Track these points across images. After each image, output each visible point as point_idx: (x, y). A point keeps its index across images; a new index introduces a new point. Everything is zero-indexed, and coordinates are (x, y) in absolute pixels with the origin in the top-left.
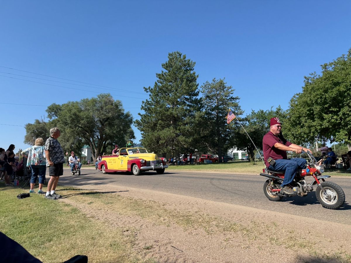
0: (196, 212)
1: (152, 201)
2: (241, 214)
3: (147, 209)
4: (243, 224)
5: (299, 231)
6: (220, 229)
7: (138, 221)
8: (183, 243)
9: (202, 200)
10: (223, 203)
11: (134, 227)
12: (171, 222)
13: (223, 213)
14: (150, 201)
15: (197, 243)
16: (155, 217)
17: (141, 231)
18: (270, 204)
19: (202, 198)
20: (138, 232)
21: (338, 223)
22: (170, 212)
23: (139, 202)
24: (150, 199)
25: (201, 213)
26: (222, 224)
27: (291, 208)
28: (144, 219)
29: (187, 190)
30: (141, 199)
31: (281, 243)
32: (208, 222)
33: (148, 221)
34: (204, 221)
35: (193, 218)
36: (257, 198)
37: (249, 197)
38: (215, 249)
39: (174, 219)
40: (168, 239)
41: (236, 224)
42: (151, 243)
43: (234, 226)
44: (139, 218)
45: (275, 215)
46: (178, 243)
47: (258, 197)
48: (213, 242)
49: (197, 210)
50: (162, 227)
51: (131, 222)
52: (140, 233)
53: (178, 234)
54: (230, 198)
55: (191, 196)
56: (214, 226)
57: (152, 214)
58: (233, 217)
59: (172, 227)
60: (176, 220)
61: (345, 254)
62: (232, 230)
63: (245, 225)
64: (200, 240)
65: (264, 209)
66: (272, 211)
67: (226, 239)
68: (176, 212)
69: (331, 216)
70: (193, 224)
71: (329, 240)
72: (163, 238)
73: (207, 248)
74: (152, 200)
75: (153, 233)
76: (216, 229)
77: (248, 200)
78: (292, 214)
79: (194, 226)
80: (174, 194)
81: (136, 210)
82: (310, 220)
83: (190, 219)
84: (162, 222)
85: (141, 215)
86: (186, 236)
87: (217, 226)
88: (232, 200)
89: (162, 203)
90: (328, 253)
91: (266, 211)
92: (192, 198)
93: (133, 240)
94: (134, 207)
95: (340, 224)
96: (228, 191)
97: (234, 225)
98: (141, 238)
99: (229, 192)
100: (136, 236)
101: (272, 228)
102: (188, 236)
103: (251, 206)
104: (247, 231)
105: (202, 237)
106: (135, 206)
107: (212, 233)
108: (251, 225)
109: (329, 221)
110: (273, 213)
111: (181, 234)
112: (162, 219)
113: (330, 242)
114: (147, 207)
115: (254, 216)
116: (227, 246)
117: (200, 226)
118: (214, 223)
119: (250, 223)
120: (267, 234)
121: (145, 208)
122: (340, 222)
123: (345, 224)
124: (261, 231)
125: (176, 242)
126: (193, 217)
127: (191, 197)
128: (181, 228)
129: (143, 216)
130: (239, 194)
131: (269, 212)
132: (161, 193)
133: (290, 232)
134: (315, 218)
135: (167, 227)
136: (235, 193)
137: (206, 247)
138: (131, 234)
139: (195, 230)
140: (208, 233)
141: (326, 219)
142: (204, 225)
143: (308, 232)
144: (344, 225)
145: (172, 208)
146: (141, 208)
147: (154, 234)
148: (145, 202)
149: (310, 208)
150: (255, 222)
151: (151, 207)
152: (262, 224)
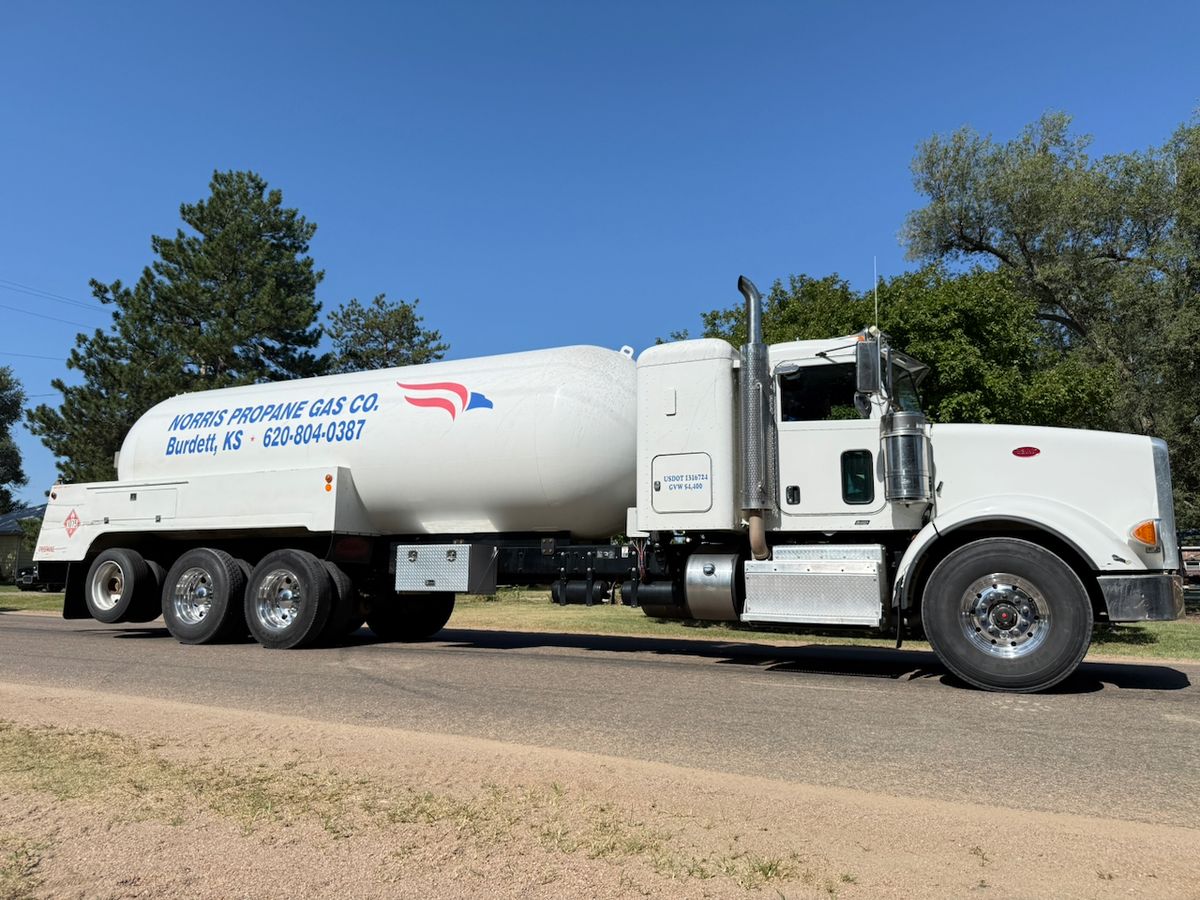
0: (289, 766)
1: (105, 734)
2: (449, 763)
3: (82, 764)
4: (455, 794)
5: (626, 805)
6: (378, 816)
7: (43, 810)
8: (241, 876)
9: (309, 722)
10: (388, 731)
11: (26, 833)
12: (190, 808)
13: (389, 764)
14: (93, 732)
15: (293, 872)
16: (118, 791)
17: (60, 851)
18: (539, 726)
19: (310, 715)
20: (46, 854)
21: (726, 775)
22: (184, 772)
23: (43, 739)
24: (95, 726)
25: (309, 769)
26: (384, 801)
27: (602, 734)
28: (71, 800)
29: (250, 688)
30: (52, 727)
31: (575, 846)
32: (334, 797)
33: (88, 808)
34: (319, 794)
35: (276, 787)
36: (501, 709)
37: (475, 706)
38: (360, 885)
39: (203, 797)
40: (176, 868)
41: (432, 796)
42: (105, 889)
43: (428, 804)
44: (46, 800)
45: (556, 761)
46: (220, 881)
47: (503, 703)
48: (354, 862)
49: (292, 758)
50: (153, 828)
51: (9, 816)
52: (52, 857)
53: (221, 847)
54: (413, 713)
55: (268, 711)
56: (356, 809)
57: (106, 782)
58: (423, 774)
59: (193, 825)
60: (209, 796)
61: (745, 859)
62: (421, 817)
63: (462, 797)
64: (305, 862)
65: (520, 741)
66: (546, 745)
67: (399, 850)
68: (209, 767)
69: (709, 754)
70: (277, 808)
71: (706, 822)
72: (157, 868)
73: (332, 885)
74: (104, 729)
75: (112, 852)
76: (365, 818)
77: (470, 715)
78: (604, 754)
79: (281, 814)
80: (196, 707)
81: (30, 769)
82: (654, 767)
83: (267, 792)
84: (148, 809)
85: (55, 786)
86: (254, 852)
87: (368, 808)
88: (417, 717)
89: (149, 738)
90: (704, 860)
91: (528, 749)
92: (270, 716)
93: (22, 885)
94: (20, 758)
95: (731, 776)
96: (403, 688)
97: (427, 799)
98: (59, 875)
99: (409, 690)
100: (35, 870)
101: (548, 800)
102: (261, 851)
103: (482, 736)
104: (471, 817)
105: (314, 849)
106: (24, 754)
107: (350, 831)
108: (484, 797)
109: (702, 768)
110: (550, 753)
111: (229, 848)
112: (149, 798)
113: (709, 828)
114: (83, 758)
115: (490, 768)
116: (406, 872)
117: (303, 811)
118: (358, 798)
119: (479, 788)
120: (535, 821)
121: (74, 758)
122: (731, 770)
123: (743, 774)
124: (515, 814)
125: (214, 876)
126: (276, 785)
127: (264, 714)
128: (233, 824)
129: (64, 794)
130: (441, 699)
131: (536, 749)
132: (140, 700)
133: (602, 810)
134: (667, 762)
135: (175, 824)
136: (427, 695)
137: (327, 884)
138: (13, 862)
139: (285, 829)
140: (335, 835)
141: (697, 765)
142: (322, 806)
143: (649, 803)
144: (741, 778)
145: (192, 755)
146: (53, 762)
147: (115, 856)
148: (70, 738)
149: (655, 733)
150: (495, 787)
151: (99, 756)
152: (519, 791)
